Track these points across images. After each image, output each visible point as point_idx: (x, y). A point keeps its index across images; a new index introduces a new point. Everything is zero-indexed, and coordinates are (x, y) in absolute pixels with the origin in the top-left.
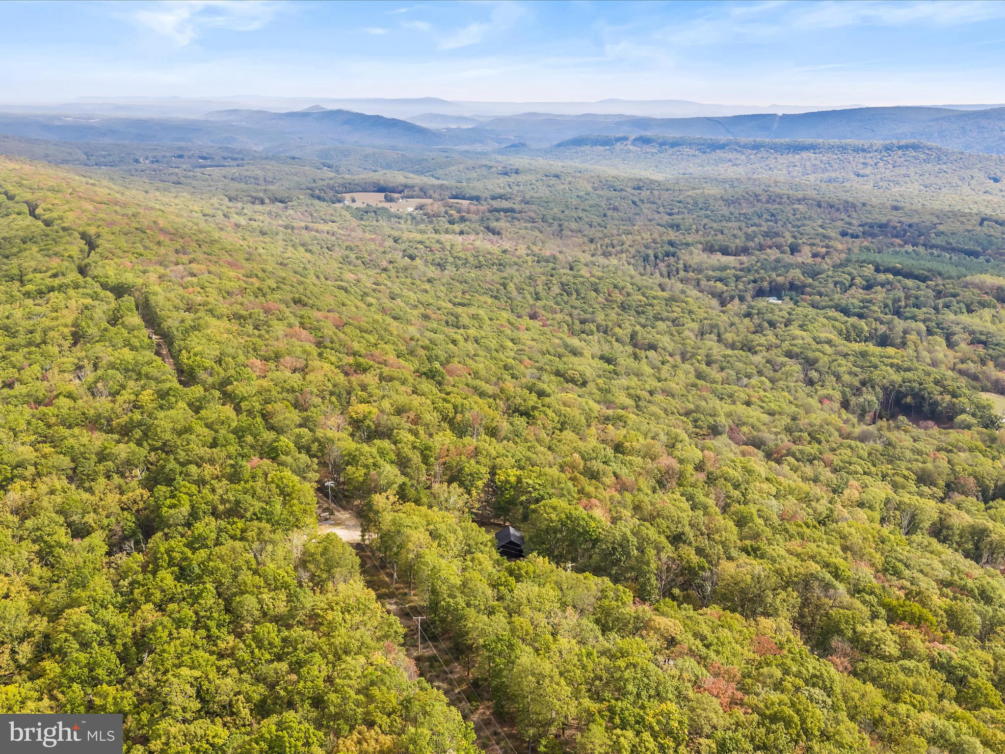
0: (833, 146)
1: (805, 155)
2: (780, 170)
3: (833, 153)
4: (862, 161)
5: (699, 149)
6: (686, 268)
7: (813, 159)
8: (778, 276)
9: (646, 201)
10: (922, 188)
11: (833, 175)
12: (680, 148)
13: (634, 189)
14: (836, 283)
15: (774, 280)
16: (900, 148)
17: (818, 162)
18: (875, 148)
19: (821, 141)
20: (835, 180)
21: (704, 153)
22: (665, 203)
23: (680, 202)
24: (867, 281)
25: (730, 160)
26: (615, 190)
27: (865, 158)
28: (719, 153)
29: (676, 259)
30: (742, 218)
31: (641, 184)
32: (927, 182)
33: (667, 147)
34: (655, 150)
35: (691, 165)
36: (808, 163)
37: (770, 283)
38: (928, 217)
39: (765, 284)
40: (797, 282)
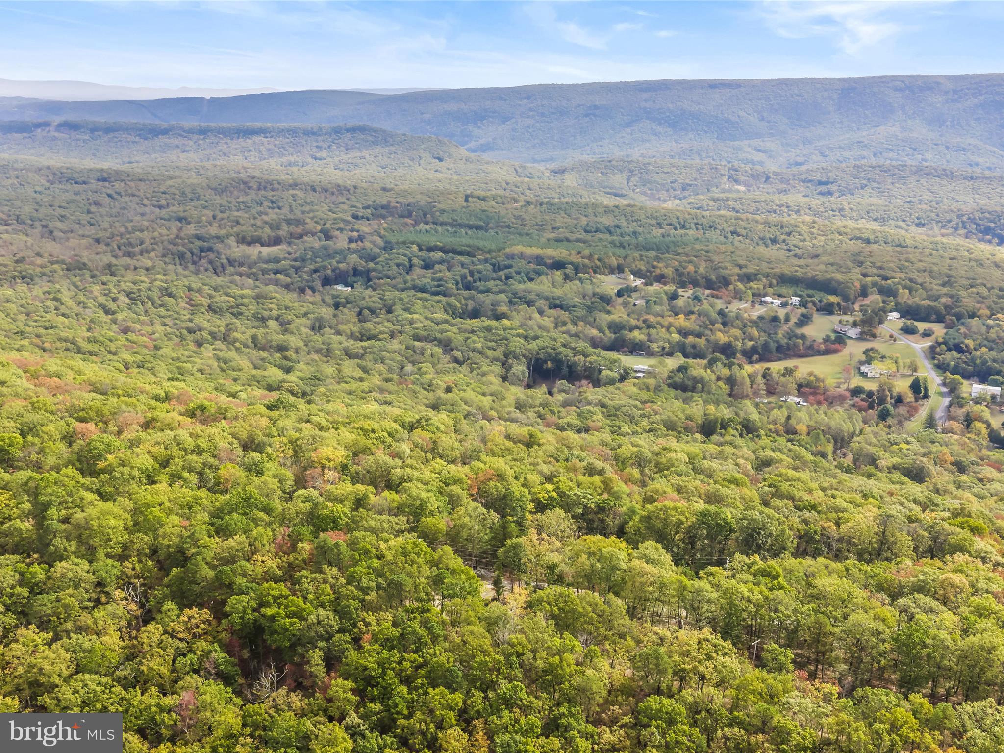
0: (283, 130)
1: (257, 139)
2: (235, 155)
3: (284, 136)
4: (315, 144)
5: (139, 135)
6: (231, 262)
7: (266, 143)
8: (338, 262)
9: (123, 193)
10: (380, 169)
11: (292, 159)
12: (116, 134)
13: (98, 180)
14: (398, 265)
15: (338, 268)
16: (348, 130)
17: (271, 146)
18: (324, 131)
19: (269, 125)
20: (295, 164)
21: (146, 139)
22: (148, 195)
23: (164, 193)
24: (423, 261)
25: (177, 147)
26: (76, 183)
27: (317, 141)
28: (163, 140)
29: (216, 254)
30: (242, 207)
31: (106, 175)
32: (383, 164)
33: (100, 133)
34: (87, 137)
35: (135, 153)
36: (262, 147)
37: (333, 270)
38: (420, 196)
39: (329, 272)
40: (360, 268)
